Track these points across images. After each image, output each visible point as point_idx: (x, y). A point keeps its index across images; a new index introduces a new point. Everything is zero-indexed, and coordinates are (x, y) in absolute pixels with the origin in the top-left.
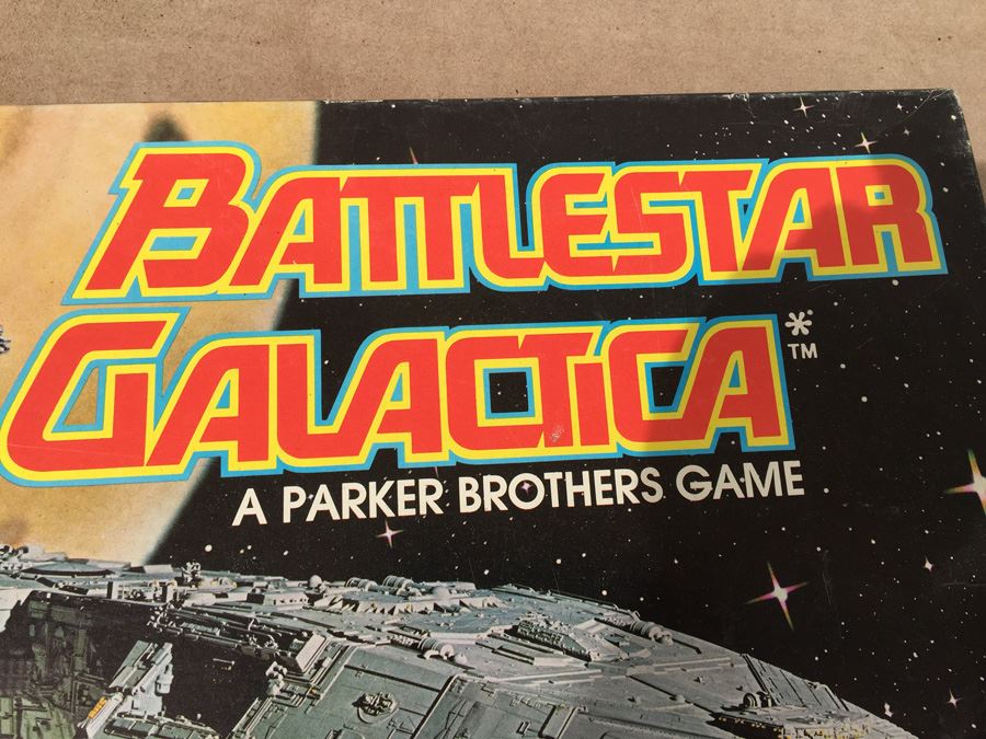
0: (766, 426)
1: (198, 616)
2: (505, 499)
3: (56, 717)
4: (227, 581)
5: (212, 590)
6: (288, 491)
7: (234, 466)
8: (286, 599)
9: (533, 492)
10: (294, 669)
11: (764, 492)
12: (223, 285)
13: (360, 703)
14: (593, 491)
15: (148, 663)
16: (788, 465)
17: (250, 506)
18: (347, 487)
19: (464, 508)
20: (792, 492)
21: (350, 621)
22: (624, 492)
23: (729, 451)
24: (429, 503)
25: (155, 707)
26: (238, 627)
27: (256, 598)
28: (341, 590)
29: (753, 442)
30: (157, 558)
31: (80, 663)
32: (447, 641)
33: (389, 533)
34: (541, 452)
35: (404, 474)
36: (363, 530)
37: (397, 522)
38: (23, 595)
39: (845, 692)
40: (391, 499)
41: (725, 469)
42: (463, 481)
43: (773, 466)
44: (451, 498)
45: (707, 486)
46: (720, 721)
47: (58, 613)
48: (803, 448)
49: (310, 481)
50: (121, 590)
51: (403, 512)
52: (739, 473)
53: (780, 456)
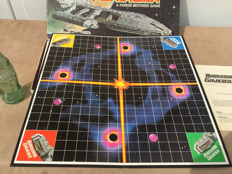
0: (158, 1)
1: (114, 13)
2: (137, 6)
3: (105, 19)
4: (116, 11)
5: (115, 11)
6: (120, 4)
7: (116, 2)
8: (120, 12)
9: (139, 5)
10: (121, 17)
11: (157, 7)
13: (125, 20)
14: (143, 6)
15: (111, 16)
16: (159, 5)
17: (117, 5)
18: (125, 4)
19: (133, 6)
20: (159, 7)
21: (124, 14)
22: (146, 6)
23: (155, 3)
24: (131, 6)
25: (111, 19)
26: (117, 14)
27: (118, 12)
28: (124, 12)
29: (157, 3)
30: (111, 8)
31: (106, 16)
32: (131, 16)
33: (128, 8)
35: (129, 3)
36: (126, 8)
37: (128, 7)
38: (102, 10)
39: (160, 22)
40: (128, 5)
41: (154, 5)
42: (133, 4)
43: (158, 5)
44: (132, 6)
45: (152, 6)
46: (151, 24)
47: (104, 12)
48: (161, 4)
49: (122, 3)
50: (108, 11)
51: (129, 6)
52: (155, 5)
53: (159, 4)
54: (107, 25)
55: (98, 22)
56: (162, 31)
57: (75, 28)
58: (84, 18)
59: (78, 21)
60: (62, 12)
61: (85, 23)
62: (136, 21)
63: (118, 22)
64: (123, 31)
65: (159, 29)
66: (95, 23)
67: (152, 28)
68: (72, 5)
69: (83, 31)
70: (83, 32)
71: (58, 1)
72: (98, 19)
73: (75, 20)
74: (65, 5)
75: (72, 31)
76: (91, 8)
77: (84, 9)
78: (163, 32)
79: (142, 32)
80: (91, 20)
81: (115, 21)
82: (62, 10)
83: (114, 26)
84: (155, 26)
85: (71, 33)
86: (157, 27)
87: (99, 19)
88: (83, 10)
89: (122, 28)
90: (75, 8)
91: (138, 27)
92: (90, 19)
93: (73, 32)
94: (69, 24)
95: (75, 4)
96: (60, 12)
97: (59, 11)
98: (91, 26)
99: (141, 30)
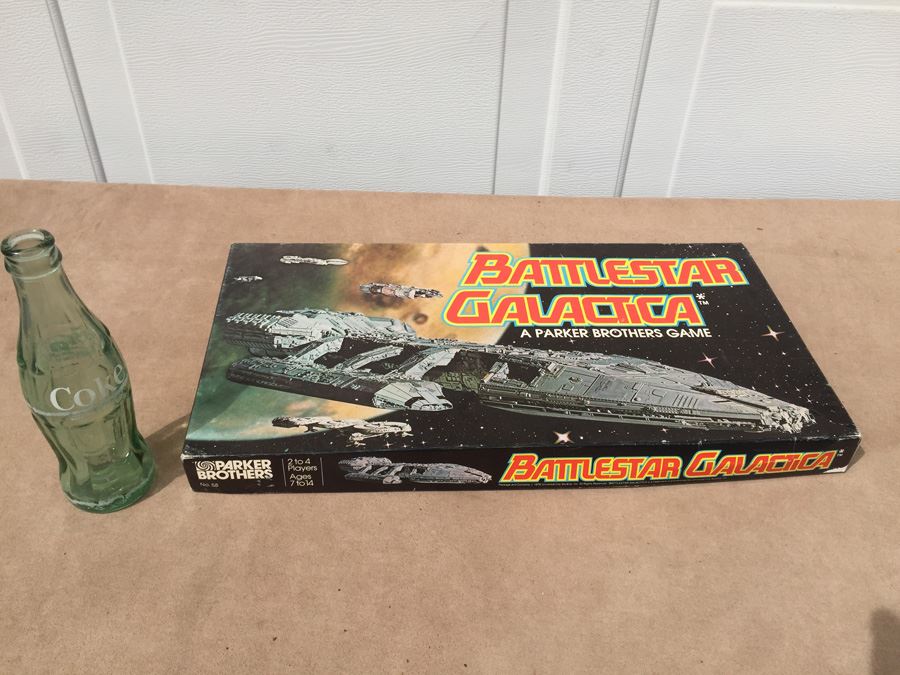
0: (695, 320)
1: (514, 357)
2: (609, 334)
3: (474, 378)
4: (522, 350)
5: (516, 352)
7: (518, 324)
8: (542, 355)
9: (618, 333)
10: (547, 371)
11: (698, 336)
12: (507, 283)
13: (571, 379)
14: (638, 334)
15: (501, 367)
16: (705, 329)
17: (525, 333)
18: (556, 330)
19: (596, 336)
20: (707, 336)
21: (563, 360)
22: (649, 334)
23: (683, 326)
24: (584, 334)
25: (505, 377)
26: (527, 360)
27: (532, 354)
28: (559, 353)
29: (691, 324)
30: (498, 344)
31: (479, 366)
32: (597, 367)
33: (572, 341)
34: (618, 324)
35: (574, 328)
36: (563, 340)
37: (574, 339)
38: (458, 350)
39: (737, 383)
40: (571, 333)
41: (683, 330)
42: (594, 330)
43: (699, 330)
44: (590, 333)
45: (678, 334)
46: (693, 388)
47: (469, 355)
48: (708, 325)
49: (543, 328)
50: (488, 350)
51: (576, 336)
52: (688, 331)
53: (702, 327)
54: (490, 398)
55: (444, 390)
56: (761, 410)
57: (333, 413)
58: (380, 377)
59: (349, 389)
60: (278, 360)
61: (379, 393)
62: (620, 381)
63: (537, 384)
64: (568, 414)
65: (742, 405)
66: (432, 391)
67: (708, 403)
68: (323, 337)
69: (370, 421)
70: (370, 425)
71: (265, 327)
72: (443, 378)
73: (335, 385)
74: (295, 339)
75: (317, 425)
76: (411, 344)
77: (379, 349)
78: (766, 413)
79: (662, 417)
80: (413, 382)
81: (524, 384)
82: (278, 353)
83: (523, 400)
84: (719, 395)
85: (313, 430)
86: (729, 399)
87: (449, 378)
88: (375, 350)
89: (564, 407)
90: (339, 347)
91: (639, 399)
92: (405, 381)
93: (323, 426)
94: (304, 399)
95: (339, 335)
96: (265, 360)
97: (261, 357)
98: (410, 403)
99: (655, 409)
